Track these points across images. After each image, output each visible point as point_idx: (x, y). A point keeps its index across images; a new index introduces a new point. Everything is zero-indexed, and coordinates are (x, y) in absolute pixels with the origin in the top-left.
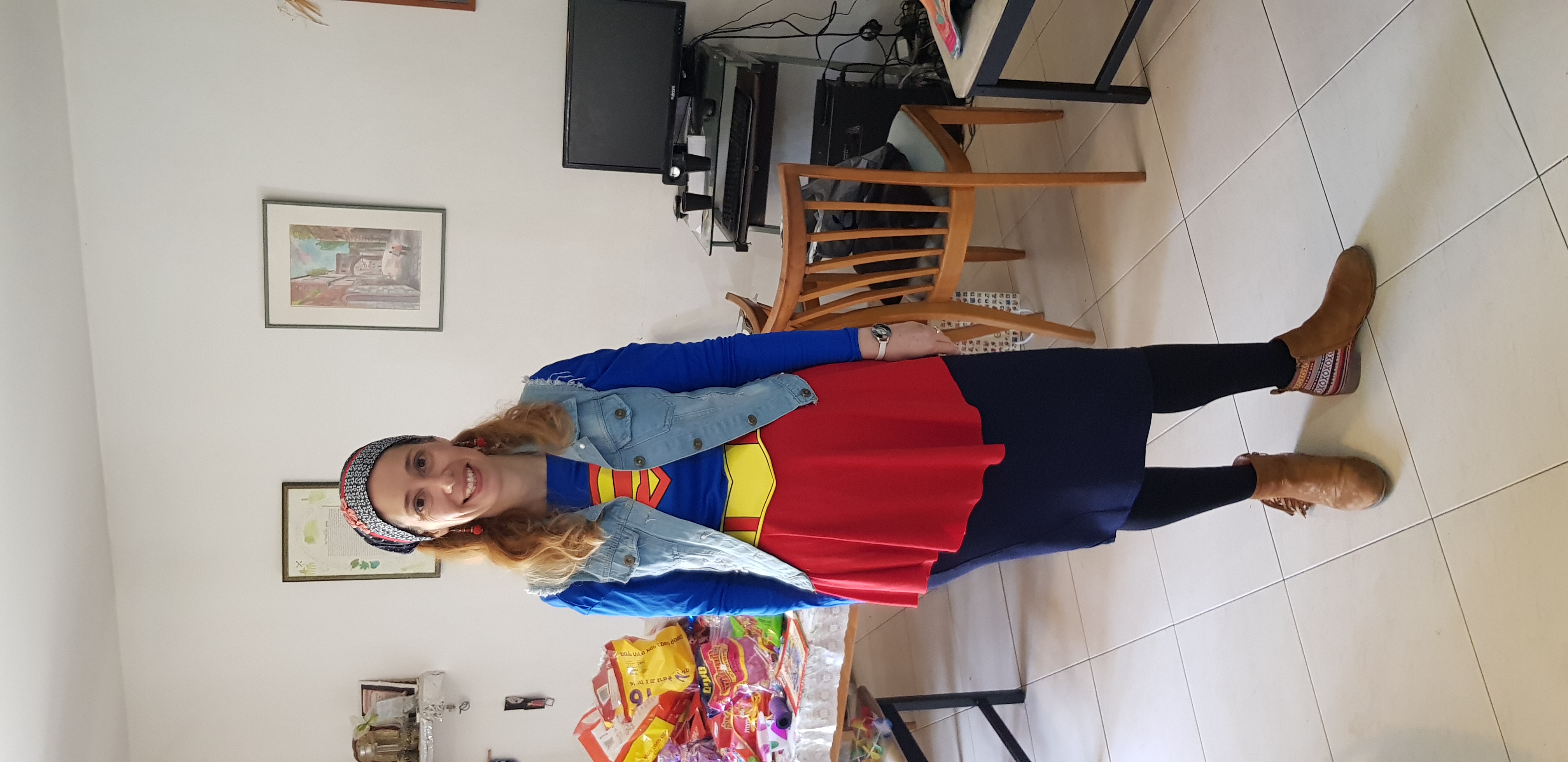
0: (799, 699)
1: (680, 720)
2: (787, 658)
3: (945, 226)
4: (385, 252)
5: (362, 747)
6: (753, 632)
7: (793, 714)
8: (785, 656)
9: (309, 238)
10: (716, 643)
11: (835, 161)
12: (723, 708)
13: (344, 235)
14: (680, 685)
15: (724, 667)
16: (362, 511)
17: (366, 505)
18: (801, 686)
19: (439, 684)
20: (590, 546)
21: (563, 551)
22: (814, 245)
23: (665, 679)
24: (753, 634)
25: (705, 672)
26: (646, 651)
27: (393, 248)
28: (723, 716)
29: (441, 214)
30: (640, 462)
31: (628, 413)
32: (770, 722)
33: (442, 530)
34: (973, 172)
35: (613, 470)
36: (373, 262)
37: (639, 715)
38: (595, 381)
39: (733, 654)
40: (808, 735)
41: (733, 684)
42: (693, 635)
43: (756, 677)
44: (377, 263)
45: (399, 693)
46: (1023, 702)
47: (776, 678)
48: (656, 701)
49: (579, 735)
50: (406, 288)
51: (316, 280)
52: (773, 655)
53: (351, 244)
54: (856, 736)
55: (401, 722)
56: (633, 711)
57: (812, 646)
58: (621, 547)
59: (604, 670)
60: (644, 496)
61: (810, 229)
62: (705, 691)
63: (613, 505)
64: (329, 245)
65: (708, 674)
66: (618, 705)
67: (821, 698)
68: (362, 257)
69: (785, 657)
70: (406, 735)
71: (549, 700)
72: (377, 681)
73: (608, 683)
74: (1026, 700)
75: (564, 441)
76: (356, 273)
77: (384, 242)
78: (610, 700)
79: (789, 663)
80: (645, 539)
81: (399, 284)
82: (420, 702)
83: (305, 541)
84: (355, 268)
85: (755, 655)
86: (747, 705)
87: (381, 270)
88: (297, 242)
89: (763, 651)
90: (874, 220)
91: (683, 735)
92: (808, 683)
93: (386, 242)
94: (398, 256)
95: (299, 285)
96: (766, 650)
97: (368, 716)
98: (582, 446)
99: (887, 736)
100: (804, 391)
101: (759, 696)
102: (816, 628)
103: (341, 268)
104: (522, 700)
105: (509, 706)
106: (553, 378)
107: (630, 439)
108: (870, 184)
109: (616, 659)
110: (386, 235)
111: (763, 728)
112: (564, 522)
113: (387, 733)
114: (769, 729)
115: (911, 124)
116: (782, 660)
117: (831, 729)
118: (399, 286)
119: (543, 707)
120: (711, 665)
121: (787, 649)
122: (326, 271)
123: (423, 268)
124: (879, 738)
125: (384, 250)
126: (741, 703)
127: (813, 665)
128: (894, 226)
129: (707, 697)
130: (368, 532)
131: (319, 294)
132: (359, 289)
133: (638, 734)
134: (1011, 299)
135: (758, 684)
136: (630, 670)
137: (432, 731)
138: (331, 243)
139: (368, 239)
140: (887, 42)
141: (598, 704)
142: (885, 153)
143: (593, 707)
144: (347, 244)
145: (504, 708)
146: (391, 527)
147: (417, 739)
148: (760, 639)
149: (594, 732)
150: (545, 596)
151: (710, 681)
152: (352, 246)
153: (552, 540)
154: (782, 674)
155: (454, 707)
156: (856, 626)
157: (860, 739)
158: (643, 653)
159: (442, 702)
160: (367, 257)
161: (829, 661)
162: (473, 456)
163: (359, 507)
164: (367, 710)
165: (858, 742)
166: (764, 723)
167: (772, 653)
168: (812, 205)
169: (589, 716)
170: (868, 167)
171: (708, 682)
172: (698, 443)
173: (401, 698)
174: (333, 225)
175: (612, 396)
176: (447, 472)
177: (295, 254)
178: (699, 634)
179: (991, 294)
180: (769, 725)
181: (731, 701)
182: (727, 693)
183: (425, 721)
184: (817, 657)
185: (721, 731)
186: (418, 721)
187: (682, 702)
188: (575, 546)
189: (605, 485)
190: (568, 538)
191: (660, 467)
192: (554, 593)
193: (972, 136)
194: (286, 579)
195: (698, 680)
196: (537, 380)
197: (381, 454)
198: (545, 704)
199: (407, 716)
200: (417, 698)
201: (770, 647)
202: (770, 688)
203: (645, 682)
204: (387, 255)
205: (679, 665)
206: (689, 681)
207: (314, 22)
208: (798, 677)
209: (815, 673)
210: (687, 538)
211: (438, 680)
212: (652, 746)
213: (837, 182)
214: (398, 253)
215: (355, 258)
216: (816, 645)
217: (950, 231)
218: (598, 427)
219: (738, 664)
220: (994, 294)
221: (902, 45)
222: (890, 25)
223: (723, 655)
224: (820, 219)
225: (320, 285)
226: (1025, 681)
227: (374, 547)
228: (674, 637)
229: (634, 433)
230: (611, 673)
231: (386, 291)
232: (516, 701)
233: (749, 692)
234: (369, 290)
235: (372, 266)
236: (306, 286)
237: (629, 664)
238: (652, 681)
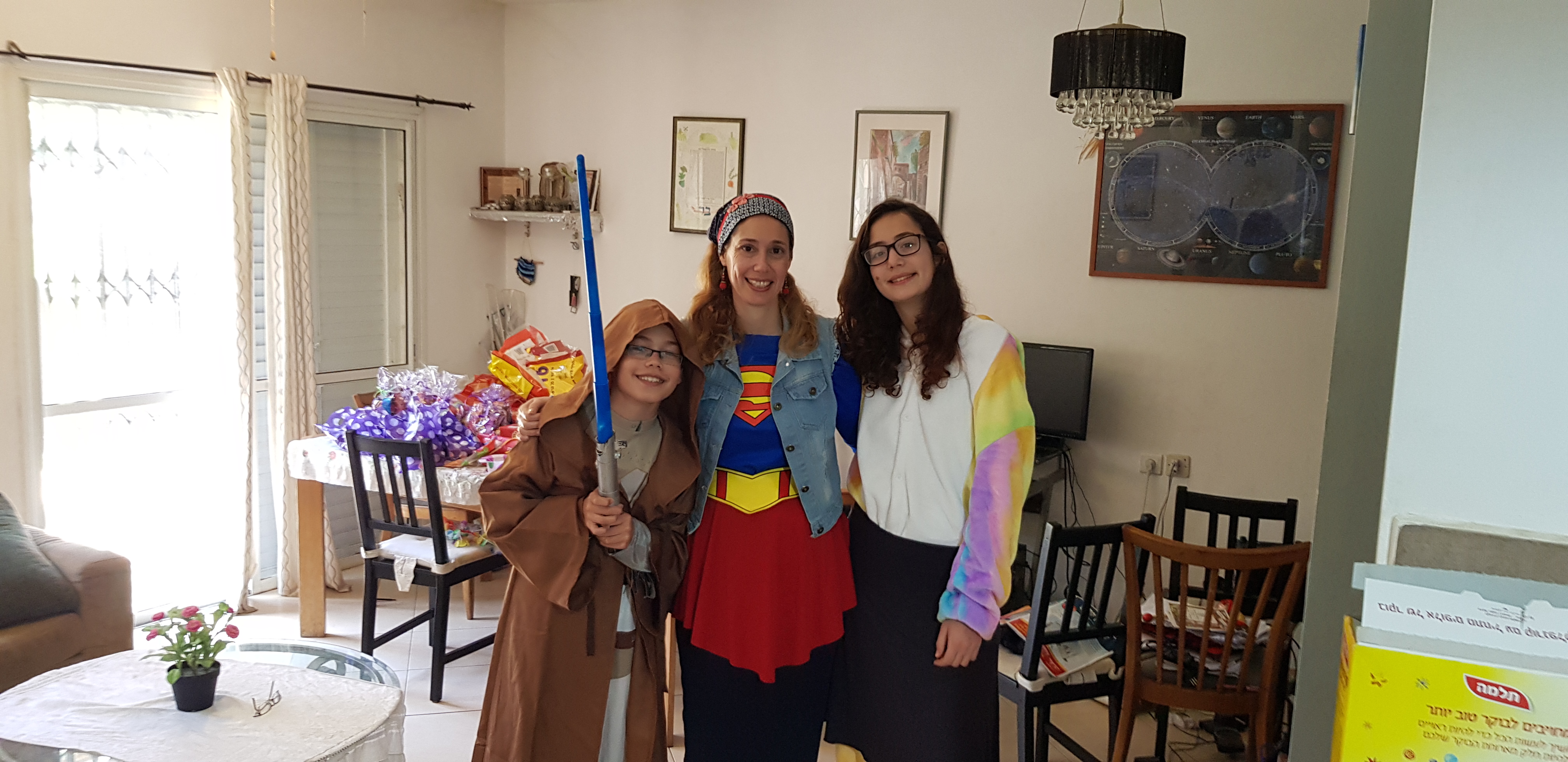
5: (551, 169)
9: (921, 145)
13: (922, 170)
16: (745, 209)
17: (749, 212)
30: (778, 406)
31: (814, 397)
35: (770, 384)
37: (531, 371)
49: (529, 330)
51: (890, 149)
53: (916, 175)
55: (568, 198)
56: (533, 369)
59: (567, 349)
63: (739, 382)
64: (915, 159)
66: (542, 357)
68: (906, 183)
70: (555, 202)
72: (599, 182)
73: (556, 351)
76: (894, 178)
78: (547, 352)
83: (702, 134)
84: (897, 177)
88: (918, 135)
95: (887, 136)
98: (788, 365)
103: (898, 167)
104: (578, 290)
105: (573, 279)
107: (794, 399)
109: (572, 357)
113: (561, 187)
122: (897, 156)
130: (728, 212)
131: (880, 149)
137: (559, 222)
138: (916, 160)
139: (919, 188)
144: (915, 172)
145: (573, 275)
146: (732, 228)
147: (552, 211)
152: (913, 176)
155: (576, 238)
158: (572, 377)
160: (906, 186)
163: (748, 208)
174: (930, 162)
175: (826, 384)
176: (769, 268)
177: (909, 134)
183: (563, 217)
186: (564, 212)
191: (772, 420)
194: (676, 119)
199: (570, 203)
203: (553, 377)
212: (514, 382)
218: (802, 375)
225: (886, 150)
229: (800, 402)
230: (565, 353)
236: (886, 141)
237: (567, 367)
238: (552, 383)
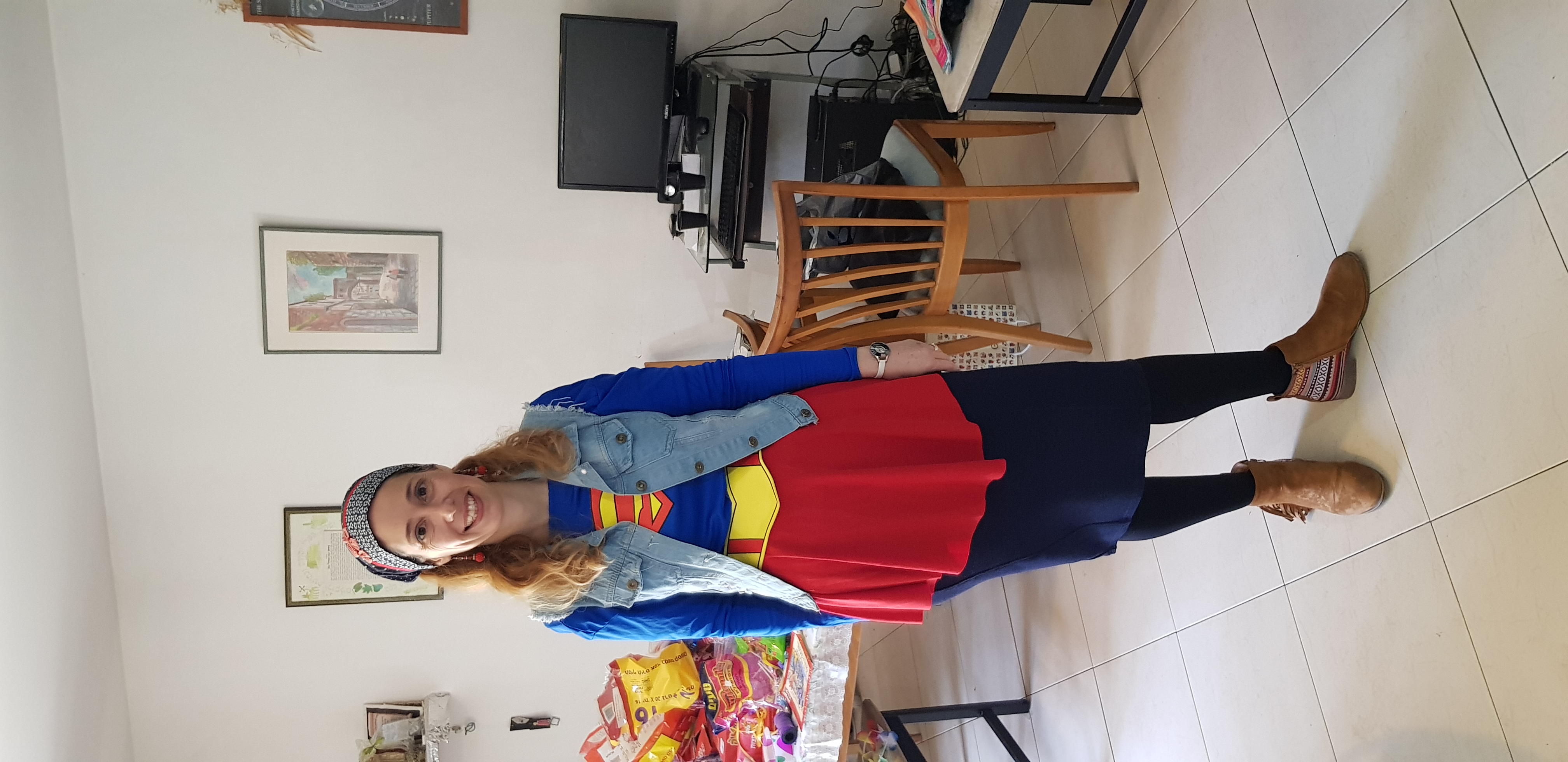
0: (804, 713)
1: (686, 737)
2: (792, 673)
3: (940, 239)
4: (382, 276)
6: (757, 648)
7: (799, 729)
8: (789, 671)
9: (307, 263)
10: (720, 659)
11: (829, 177)
12: (728, 724)
13: (341, 260)
14: (685, 703)
15: (728, 684)
16: (364, 540)
17: (368, 535)
18: (806, 700)
19: (444, 706)
20: (593, 571)
21: (565, 577)
22: (810, 261)
23: (670, 696)
24: (757, 650)
25: (710, 689)
26: (650, 669)
27: (390, 272)
28: (728, 732)
29: (437, 237)
30: (642, 486)
31: (629, 437)
32: (776, 737)
33: (444, 558)
34: (967, 185)
35: (614, 495)
36: (371, 286)
37: (644, 733)
38: (595, 406)
39: (737, 670)
40: (814, 750)
41: (738, 700)
42: (697, 653)
43: (761, 693)
44: (375, 287)
45: (404, 716)
46: (1028, 712)
47: (781, 694)
48: (662, 718)
49: (585, 754)
50: (404, 311)
51: (314, 306)
52: (777, 671)
53: (348, 268)
54: (862, 749)
56: (639, 729)
57: (816, 661)
58: (625, 571)
59: (609, 688)
60: (646, 520)
61: (806, 246)
62: (710, 708)
63: (616, 529)
64: (326, 271)
65: (713, 691)
66: (623, 723)
67: (826, 713)
68: (360, 281)
69: (790, 673)
70: (412, 758)
71: (554, 720)
72: (382, 704)
73: (613, 701)
74: (1031, 710)
75: (566, 466)
76: (354, 298)
77: (380, 266)
78: (615, 718)
79: (794, 678)
80: (648, 563)
81: (397, 308)
82: (425, 724)
83: (308, 565)
84: (352, 293)
85: (759, 671)
86: (752, 721)
87: (378, 294)
88: (294, 268)
89: (767, 666)
90: (869, 235)
91: (689, 750)
92: (813, 698)
93: (383, 266)
94: (395, 279)
95: (297, 311)
96: (771, 666)
97: (374, 739)
98: (584, 472)
99: (893, 749)
100: (804, 411)
101: (765, 711)
102: (820, 642)
103: (339, 293)
104: (528, 720)
105: (514, 727)
106: (554, 404)
107: (632, 463)
108: (864, 199)
109: (621, 677)
110: (383, 259)
111: (769, 743)
112: (567, 547)
113: (393, 756)
114: (775, 744)
115: (904, 139)
116: (786, 675)
117: (837, 743)
118: (397, 310)
119: (549, 727)
120: (715, 681)
121: (792, 664)
122: (324, 296)
123: (420, 291)
124: (886, 750)
125: (381, 274)
126: (746, 719)
127: (818, 679)
128: (889, 241)
129: (713, 714)
130: (370, 562)
131: (317, 319)
132: (357, 313)
133: (644, 751)
134: (1008, 311)
135: (763, 699)
136: (635, 688)
137: (438, 753)
138: (328, 268)
139: (365, 264)
140: (879, 58)
141: (604, 723)
142: (878, 167)
143: (598, 726)
144: (344, 269)
145: (509, 729)
146: (393, 556)
147: (423, 761)
148: (764, 655)
149: (600, 751)
150: (549, 622)
151: (715, 698)
152: (348, 271)
153: (555, 566)
154: (786, 689)
155: (460, 728)
156: (859, 640)
157: (866, 752)
158: (648, 671)
159: (448, 724)
160: (364, 281)
161: (833, 675)
162: (474, 483)
163: (361, 537)
164: (373, 734)
165: (864, 755)
166: (770, 738)
167: (776, 668)
168: (807, 222)
169: (595, 735)
170: (862, 183)
171: (712, 699)
172: (699, 466)
173: (406, 721)
174: (331, 250)
175: (613, 421)
176: (448, 500)
177: (293, 280)
178: (704, 651)
179: (987, 306)
180: (774, 741)
181: (736, 717)
182: (733, 709)
183: (431, 743)
184: (821, 671)
185: (727, 747)
186: (424, 743)
187: (688, 718)
188: (578, 572)
189: (607, 510)
190: (571, 564)
191: (662, 491)
192: (558, 619)
193: (966, 149)
194: (289, 604)
195: (703, 697)
196: (538, 406)
197: (382, 483)
198: (551, 724)
199: (413, 739)
200: (422, 720)
201: (775, 662)
202: (776, 703)
203: (650, 700)
204: (384, 279)
205: (684, 682)
206: (694, 698)
207: (308, 49)
208: (802, 692)
209: (820, 688)
210: (689, 561)
211: (443, 702)
213: (831, 199)
214: (395, 277)
215: (352, 283)
216: (820, 660)
217: (945, 244)
218: (599, 452)
219: (743, 681)
220: (990, 305)
221: (894, 59)
222: (882, 40)
223: (728, 671)
224: (815, 235)
225: (317, 311)
226: (1030, 691)
227: (377, 576)
228: (678, 654)
229: (635, 457)
230: (616, 691)
231: (384, 315)
232: (522, 721)
233: (754, 708)
234: (367, 314)
235: (370, 290)
236: (304, 311)
237: (634, 682)
238: (657, 699)
